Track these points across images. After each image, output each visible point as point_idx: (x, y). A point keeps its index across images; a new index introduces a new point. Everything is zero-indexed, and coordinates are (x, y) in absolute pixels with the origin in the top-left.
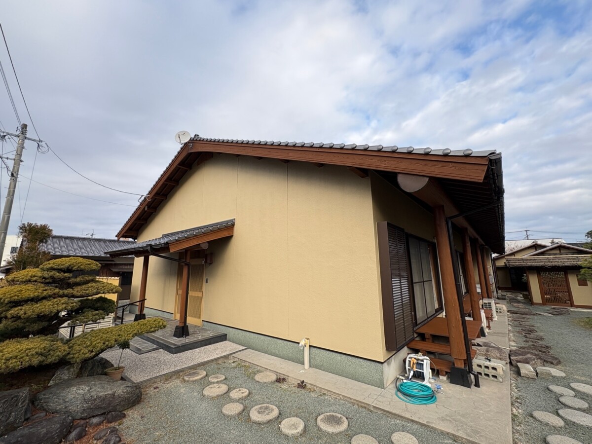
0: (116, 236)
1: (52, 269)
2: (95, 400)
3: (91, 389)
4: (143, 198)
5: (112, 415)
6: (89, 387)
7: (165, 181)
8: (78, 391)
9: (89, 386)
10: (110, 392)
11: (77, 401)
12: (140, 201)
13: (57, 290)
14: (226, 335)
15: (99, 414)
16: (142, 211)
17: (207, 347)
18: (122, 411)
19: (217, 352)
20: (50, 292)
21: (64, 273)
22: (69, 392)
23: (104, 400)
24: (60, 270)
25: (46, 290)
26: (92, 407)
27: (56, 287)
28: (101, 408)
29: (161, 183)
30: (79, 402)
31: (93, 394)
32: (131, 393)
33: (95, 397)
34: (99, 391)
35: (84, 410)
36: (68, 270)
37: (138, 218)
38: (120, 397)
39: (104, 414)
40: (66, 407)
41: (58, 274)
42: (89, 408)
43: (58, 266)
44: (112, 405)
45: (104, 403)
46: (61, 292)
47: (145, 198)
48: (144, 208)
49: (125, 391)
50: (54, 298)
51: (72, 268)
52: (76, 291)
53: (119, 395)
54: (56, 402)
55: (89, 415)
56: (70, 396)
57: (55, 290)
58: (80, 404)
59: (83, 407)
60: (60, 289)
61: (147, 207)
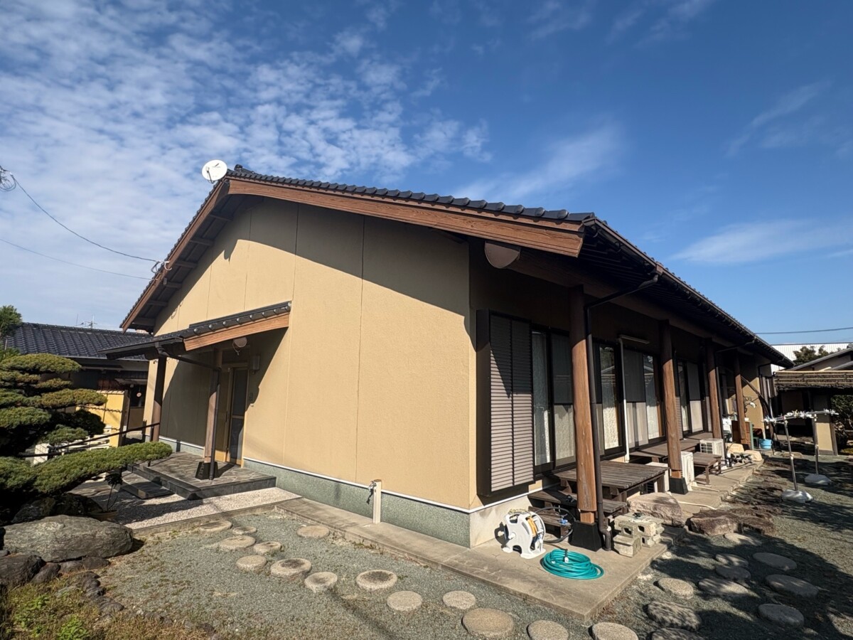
0: (121, 327)
1: (12, 369)
2: (70, 540)
3: (65, 526)
4: (159, 266)
5: (92, 560)
6: (62, 525)
7: (192, 239)
8: (49, 529)
9: (62, 523)
10: (89, 532)
11: (47, 540)
12: (155, 270)
13: (20, 397)
14: (275, 478)
15: (75, 557)
16: (159, 286)
17: (243, 493)
18: (106, 558)
19: (256, 500)
20: (10, 399)
21: (30, 374)
22: (36, 528)
23: (81, 541)
24: (23, 371)
25: (5, 396)
26: (65, 548)
27: (20, 393)
28: (78, 550)
29: (186, 242)
30: (49, 542)
31: (67, 532)
32: (118, 537)
33: (70, 537)
34: (74, 530)
35: (55, 551)
36: (34, 371)
37: (154, 298)
38: (103, 540)
39: (80, 558)
40: (32, 546)
41: (21, 375)
42: (62, 549)
43: (21, 365)
44: (92, 548)
45: (81, 545)
46: (26, 399)
47: (162, 266)
48: (162, 281)
49: (109, 532)
50: (17, 406)
51: (40, 368)
52: (47, 399)
53: (100, 537)
54: (21, 539)
55: (62, 558)
56: (38, 533)
57: (17, 396)
58: (50, 543)
59: (54, 547)
60: (24, 395)
61: (166, 280)
